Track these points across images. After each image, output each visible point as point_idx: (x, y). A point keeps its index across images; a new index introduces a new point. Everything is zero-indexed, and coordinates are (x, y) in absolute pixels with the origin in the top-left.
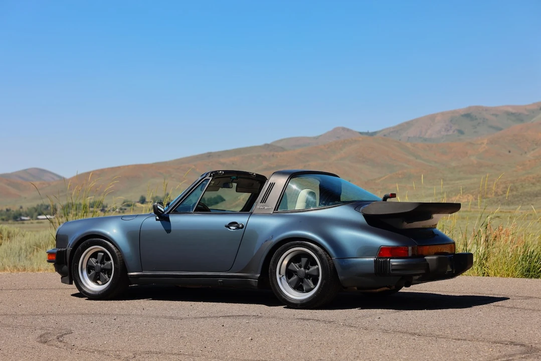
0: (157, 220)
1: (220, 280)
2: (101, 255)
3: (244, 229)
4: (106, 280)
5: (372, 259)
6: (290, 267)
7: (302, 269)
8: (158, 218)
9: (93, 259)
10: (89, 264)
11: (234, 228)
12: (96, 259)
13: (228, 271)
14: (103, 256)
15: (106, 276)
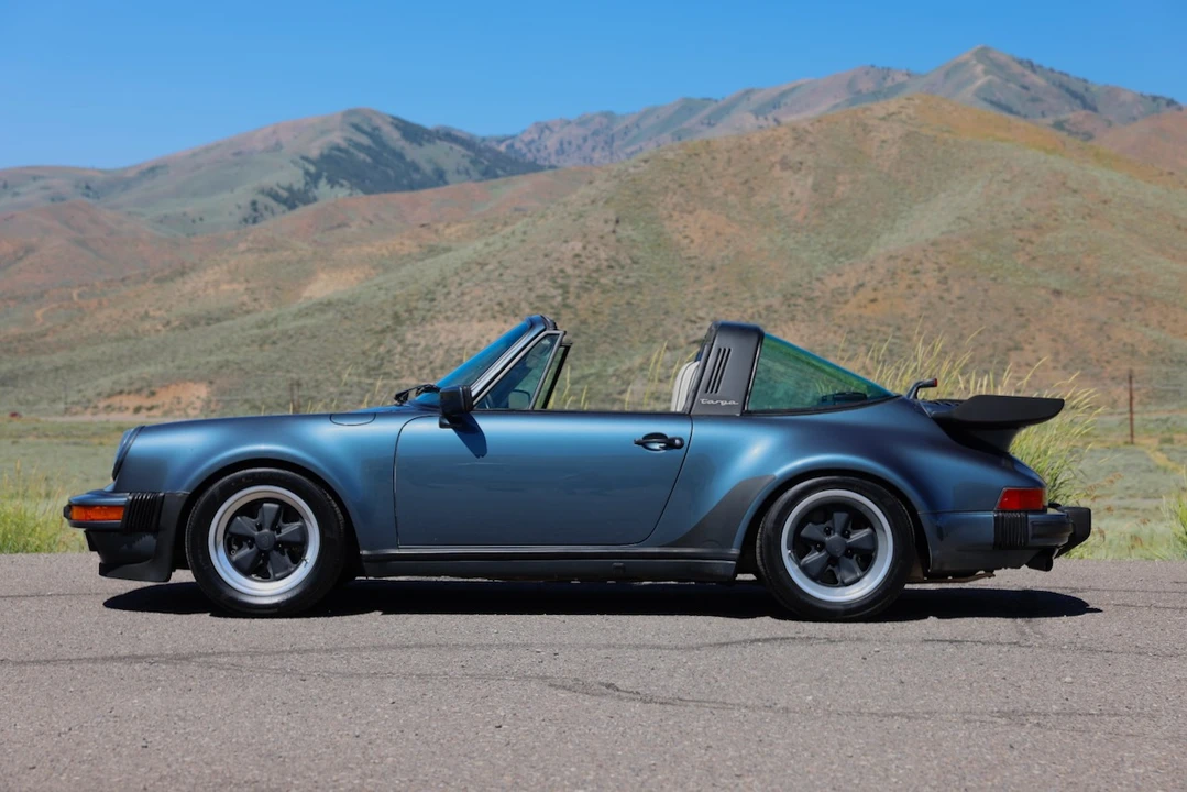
0: (442, 425)
1: (618, 563)
2: (271, 509)
3: (684, 449)
4: (287, 567)
5: (991, 515)
6: (804, 533)
7: (835, 536)
8: (447, 422)
9: (245, 517)
10: (233, 529)
11: (657, 446)
12: (254, 517)
13: (640, 542)
14: (279, 511)
15: (287, 558)
